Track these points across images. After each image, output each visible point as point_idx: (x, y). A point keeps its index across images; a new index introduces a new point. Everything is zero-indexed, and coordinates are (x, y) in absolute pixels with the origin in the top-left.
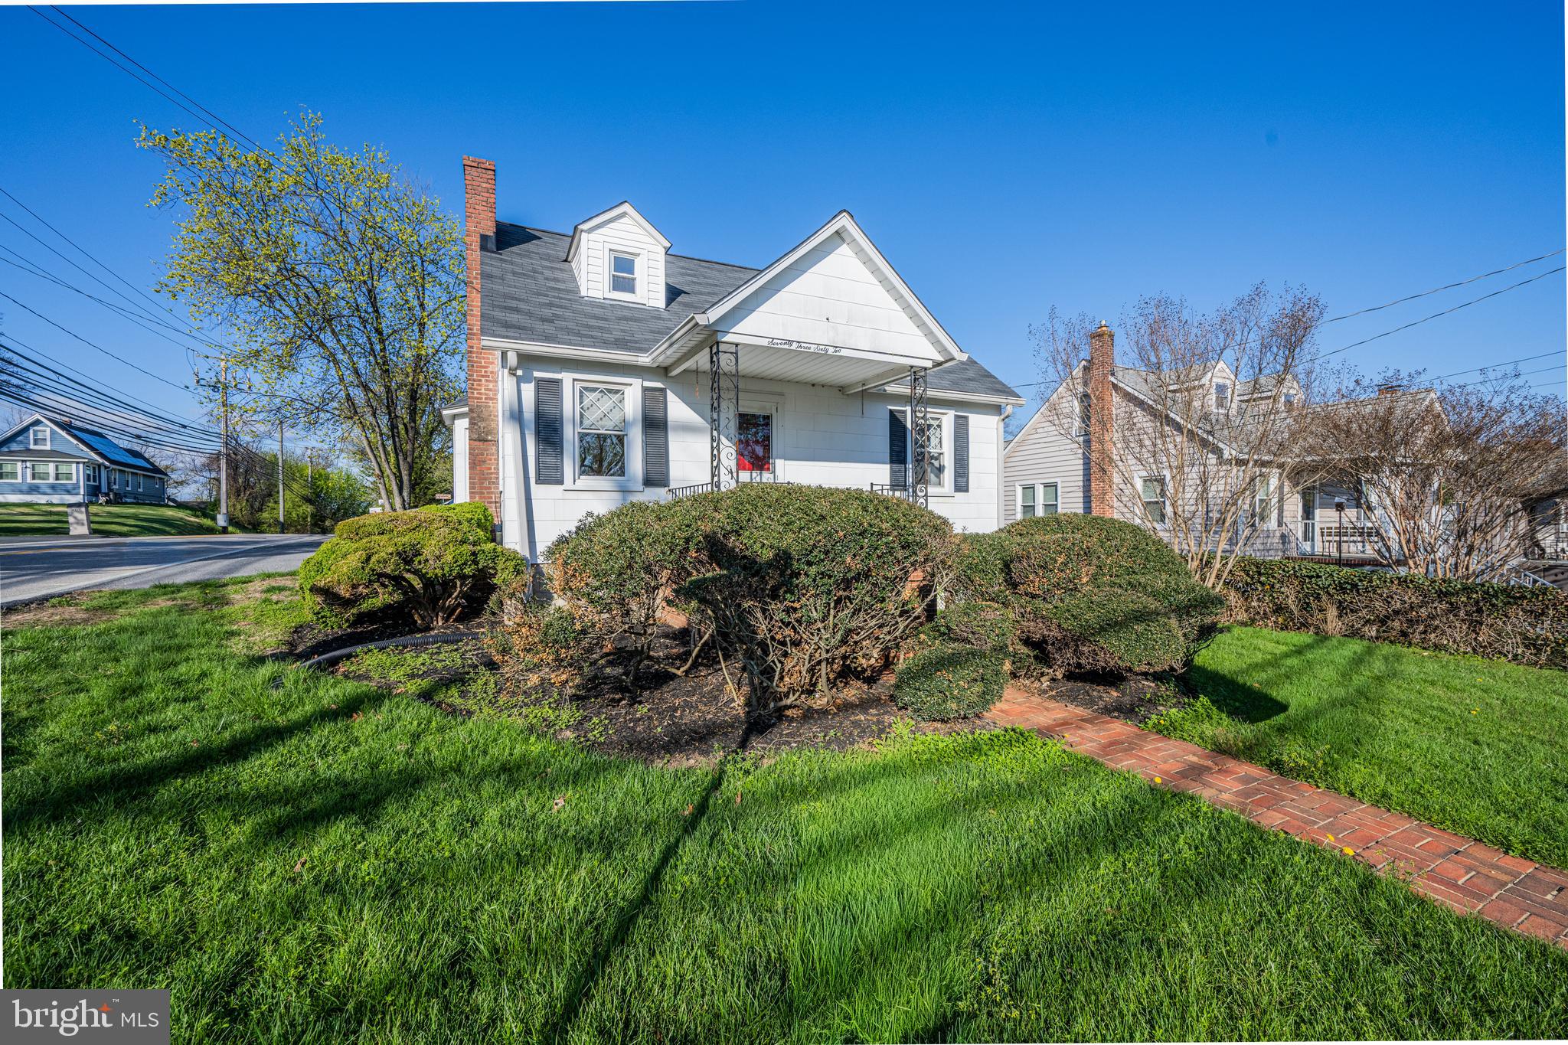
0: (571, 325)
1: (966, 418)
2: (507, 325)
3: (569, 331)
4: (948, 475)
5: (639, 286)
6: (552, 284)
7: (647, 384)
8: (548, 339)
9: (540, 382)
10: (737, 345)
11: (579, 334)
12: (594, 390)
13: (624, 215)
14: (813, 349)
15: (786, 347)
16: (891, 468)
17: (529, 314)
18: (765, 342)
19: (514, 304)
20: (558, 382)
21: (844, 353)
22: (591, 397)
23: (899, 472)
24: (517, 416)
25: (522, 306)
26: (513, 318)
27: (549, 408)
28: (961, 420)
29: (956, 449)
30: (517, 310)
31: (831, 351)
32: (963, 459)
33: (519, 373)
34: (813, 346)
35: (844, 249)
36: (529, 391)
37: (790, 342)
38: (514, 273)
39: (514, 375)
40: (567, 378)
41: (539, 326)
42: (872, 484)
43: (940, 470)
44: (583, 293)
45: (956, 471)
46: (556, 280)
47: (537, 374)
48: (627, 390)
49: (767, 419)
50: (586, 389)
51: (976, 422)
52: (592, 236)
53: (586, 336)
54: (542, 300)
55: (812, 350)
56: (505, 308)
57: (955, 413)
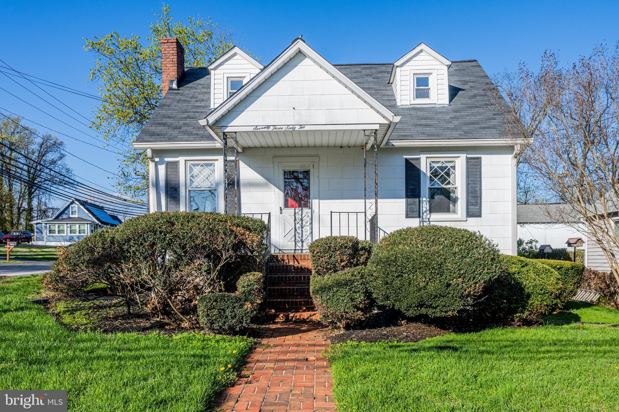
0: (190, 129)
1: (479, 159)
2: (153, 134)
3: (185, 133)
4: (461, 205)
6: (198, 104)
7: (227, 159)
8: (171, 139)
9: (168, 163)
10: (236, 133)
11: (190, 134)
12: (198, 165)
13: (235, 54)
14: (284, 128)
15: (266, 130)
16: (407, 202)
17: (170, 126)
18: (251, 129)
19: (164, 120)
20: (176, 163)
21: (307, 128)
22: (196, 170)
23: (414, 203)
24: (157, 185)
25: (169, 121)
26: (159, 129)
27: (172, 177)
28: (473, 161)
29: (468, 184)
30: (164, 124)
31: (297, 128)
32: (476, 191)
33: (157, 160)
34: (284, 127)
36: (162, 169)
37: (268, 127)
38: (179, 101)
39: (153, 161)
40: (181, 160)
41: (171, 132)
43: (455, 201)
44: (211, 107)
45: (468, 201)
46: (202, 100)
47: (167, 159)
48: (216, 163)
50: (192, 164)
51: (487, 160)
53: (193, 135)
54: (185, 115)
55: (284, 129)
56: (159, 124)
57: (468, 156)
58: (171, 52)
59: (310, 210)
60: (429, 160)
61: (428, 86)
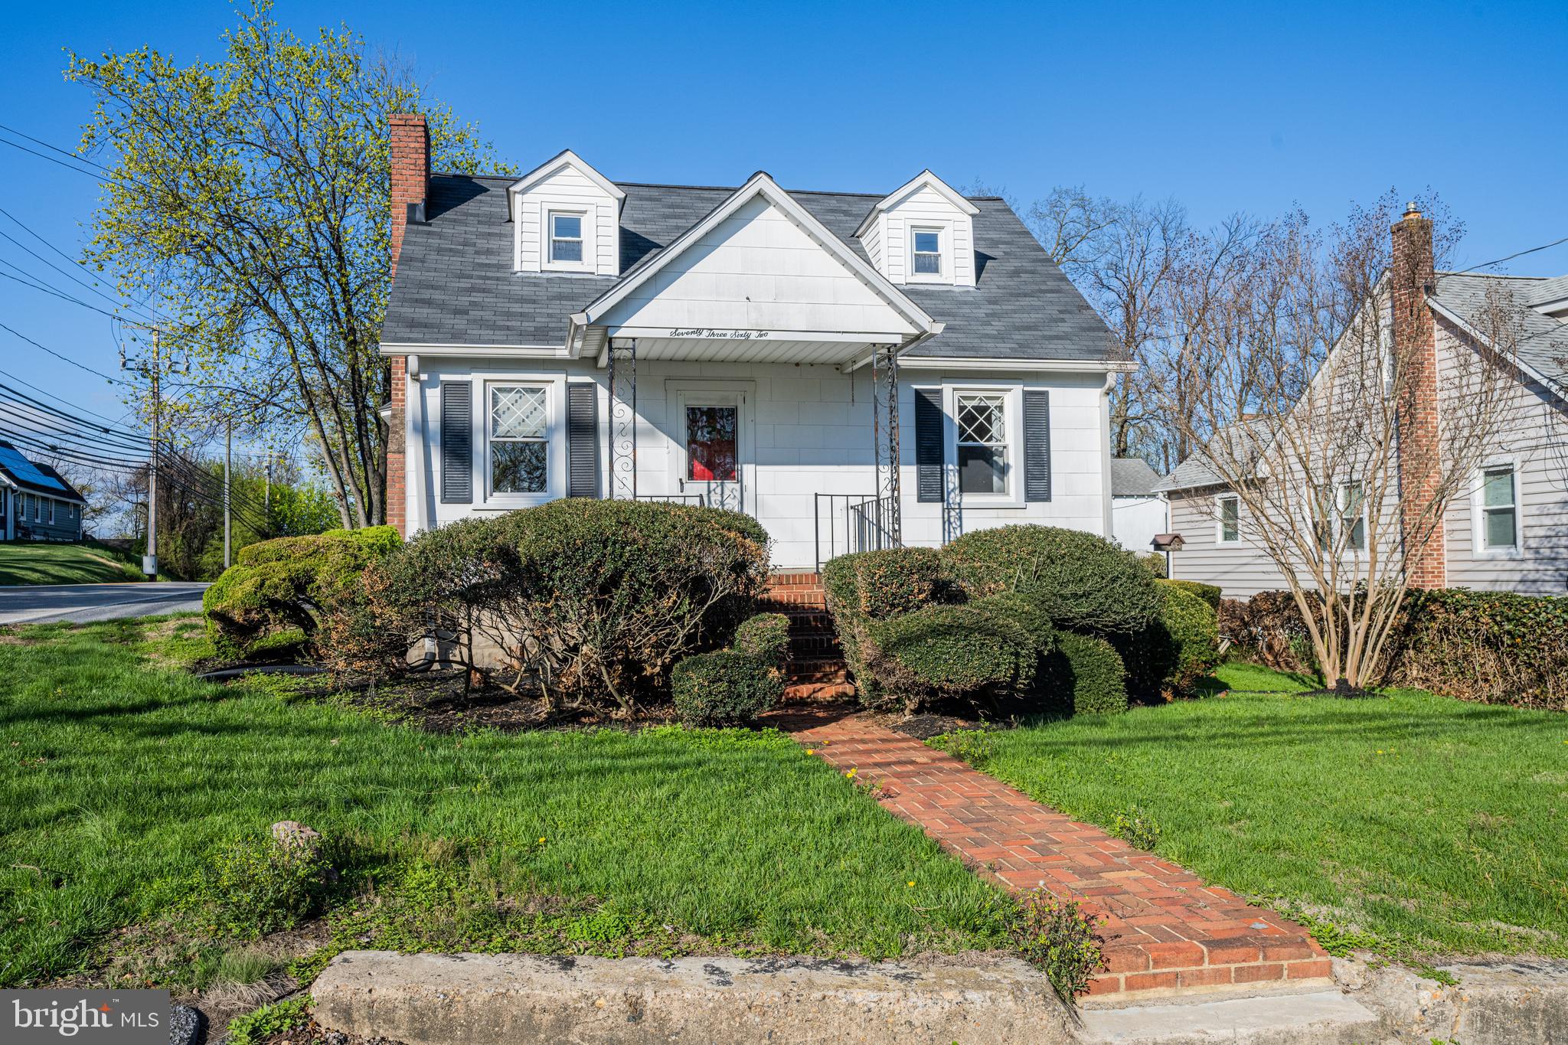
0: (487, 315)
1: (1045, 394)
2: (412, 324)
3: (482, 323)
4: (1015, 479)
5: (587, 251)
6: (483, 260)
7: (573, 379)
8: (456, 337)
9: (446, 385)
10: (634, 339)
11: (494, 327)
12: (511, 390)
13: (566, 165)
14: (729, 335)
15: (694, 336)
16: (919, 472)
17: (442, 306)
18: (666, 334)
19: (426, 294)
20: (467, 385)
21: (771, 336)
22: (505, 399)
23: (933, 474)
24: (422, 429)
25: (438, 296)
26: (422, 313)
27: (456, 414)
28: (1035, 398)
29: (1026, 440)
30: (429, 303)
31: (754, 335)
32: (1040, 454)
33: (424, 377)
34: (729, 333)
35: (771, 212)
36: (434, 396)
37: (699, 331)
38: (439, 251)
39: (418, 380)
40: (476, 379)
41: (449, 320)
42: (816, 495)
43: (1004, 470)
44: (517, 268)
45: (1027, 472)
46: (489, 252)
47: (444, 377)
48: (548, 388)
49: (733, 413)
50: (499, 390)
51: (1058, 397)
52: (528, 197)
53: (501, 328)
54: (465, 284)
55: (728, 337)
56: (417, 301)
57: (1026, 389)
58: (412, 145)
59: (738, 486)
60: (957, 394)
61: (936, 250)
